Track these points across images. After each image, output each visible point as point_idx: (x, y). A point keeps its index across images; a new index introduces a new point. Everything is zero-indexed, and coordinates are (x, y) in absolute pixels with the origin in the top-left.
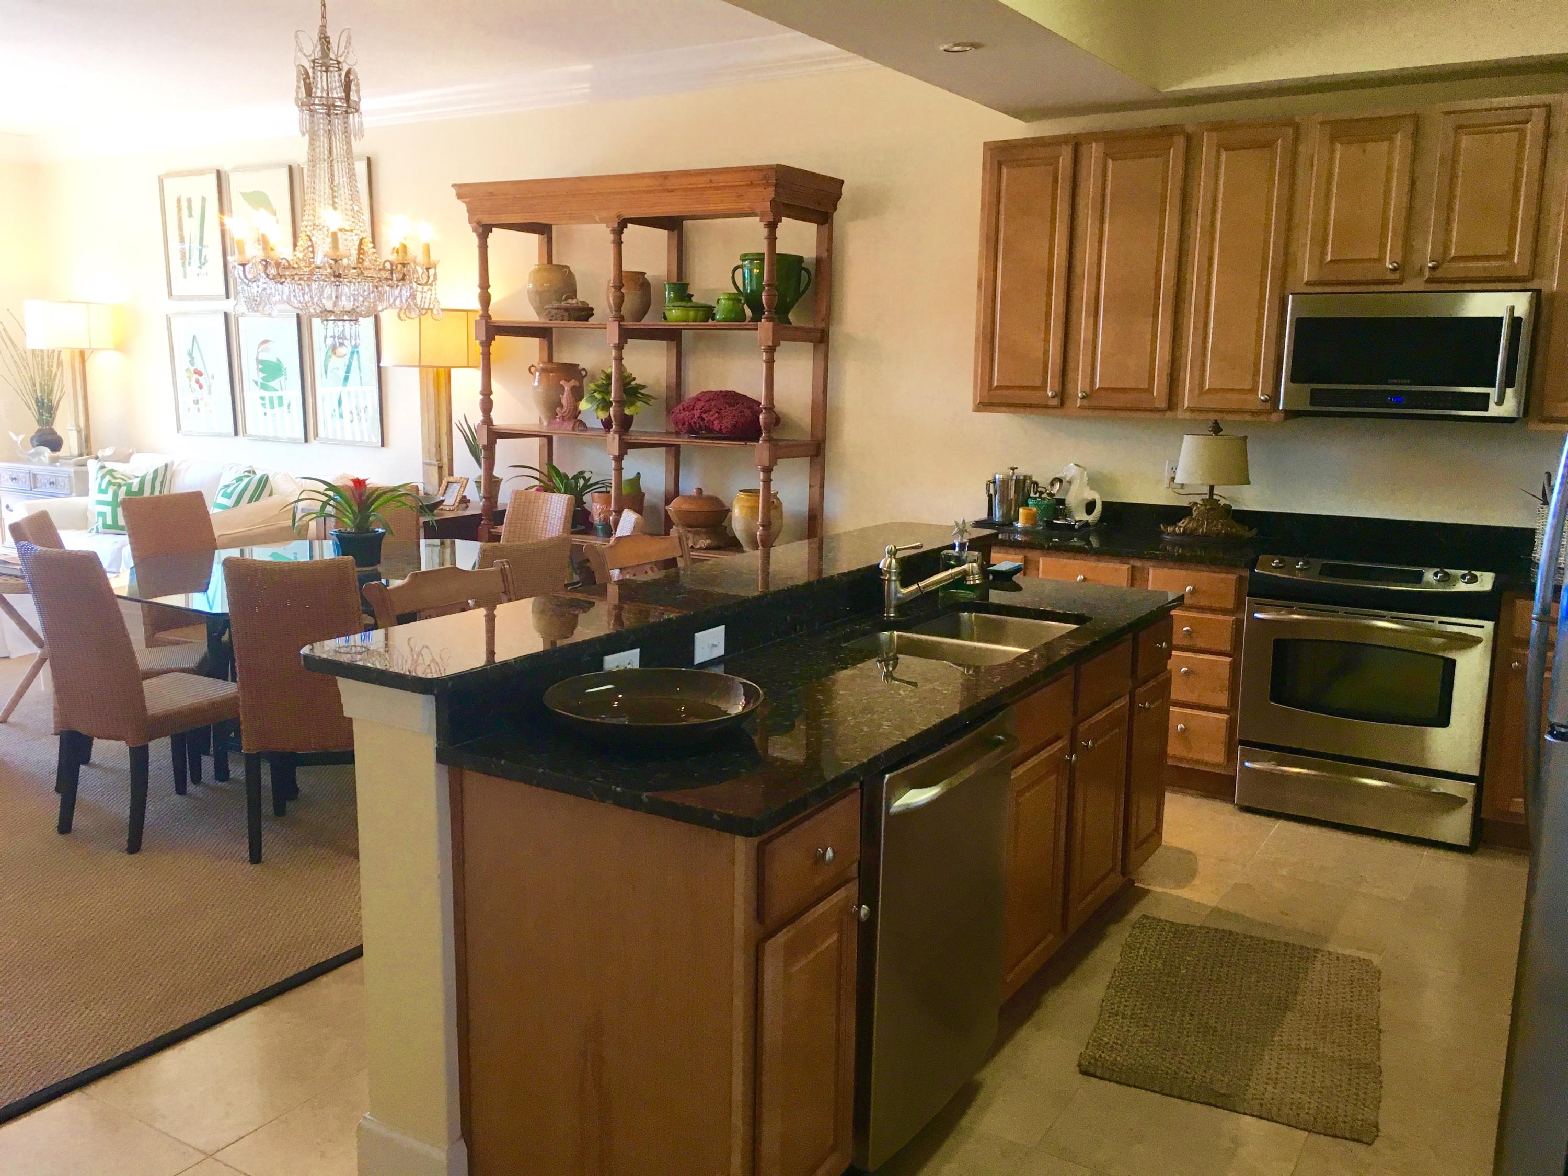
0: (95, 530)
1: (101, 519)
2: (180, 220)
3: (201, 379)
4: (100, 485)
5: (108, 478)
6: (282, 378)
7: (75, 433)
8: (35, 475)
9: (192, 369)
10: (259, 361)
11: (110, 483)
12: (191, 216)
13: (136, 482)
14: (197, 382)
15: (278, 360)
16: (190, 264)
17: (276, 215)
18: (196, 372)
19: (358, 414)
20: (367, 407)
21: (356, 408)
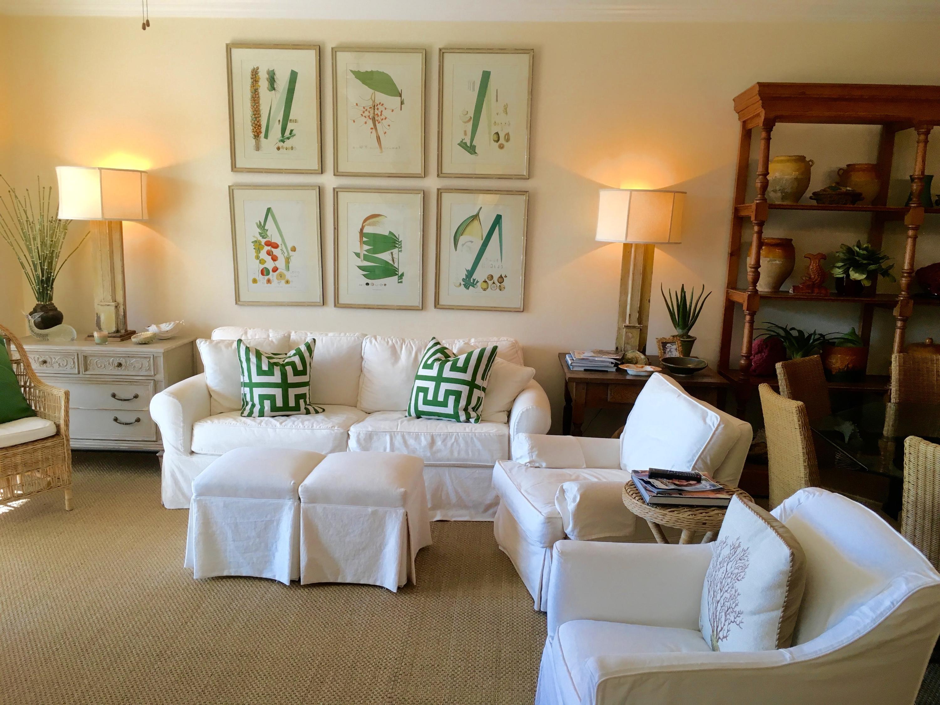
2: (255, 92)
3: (276, 252)
5: (265, 359)
6: (395, 251)
7: (113, 309)
8: (85, 357)
9: (263, 241)
10: (362, 234)
11: (271, 365)
12: (272, 88)
13: (296, 359)
14: (270, 253)
15: (390, 232)
16: (266, 137)
17: (401, 96)
18: (268, 244)
19: (494, 283)
20: (506, 276)
21: (491, 277)
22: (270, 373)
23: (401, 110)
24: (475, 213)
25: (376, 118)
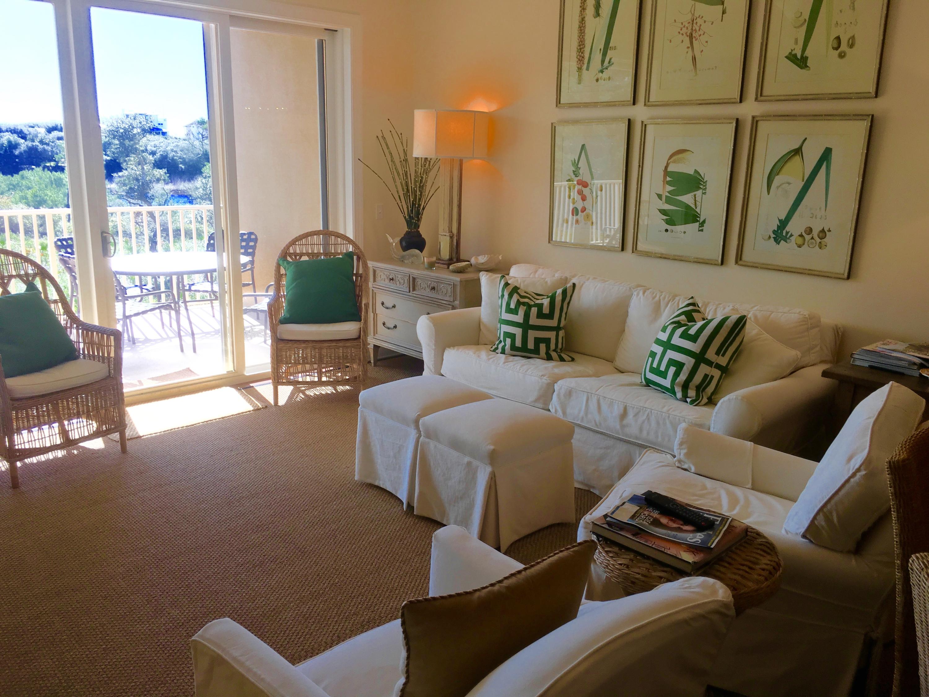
0: (500, 350)
1: (508, 341)
2: (582, 20)
3: (586, 191)
4: (508, 304)
5: (515, 297)
6: (699, 193)
7: (448, 238)
8: (414, 279)
9: (576, 179)
10: (666, 172)
11: (519, 303)
12: (597, 14)
13: (546, 302)
14: (580, 192)
15: (696, 171)
16: (588, 69)
17: (723, 4)
18: (581, 183)
19: (812, 238)
20: (829, 231)
21: (809, 231)
22: (514, 312)
23: (722, 21)
24: (796, 146)
25: (694, 35)
